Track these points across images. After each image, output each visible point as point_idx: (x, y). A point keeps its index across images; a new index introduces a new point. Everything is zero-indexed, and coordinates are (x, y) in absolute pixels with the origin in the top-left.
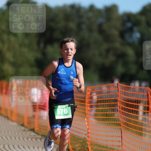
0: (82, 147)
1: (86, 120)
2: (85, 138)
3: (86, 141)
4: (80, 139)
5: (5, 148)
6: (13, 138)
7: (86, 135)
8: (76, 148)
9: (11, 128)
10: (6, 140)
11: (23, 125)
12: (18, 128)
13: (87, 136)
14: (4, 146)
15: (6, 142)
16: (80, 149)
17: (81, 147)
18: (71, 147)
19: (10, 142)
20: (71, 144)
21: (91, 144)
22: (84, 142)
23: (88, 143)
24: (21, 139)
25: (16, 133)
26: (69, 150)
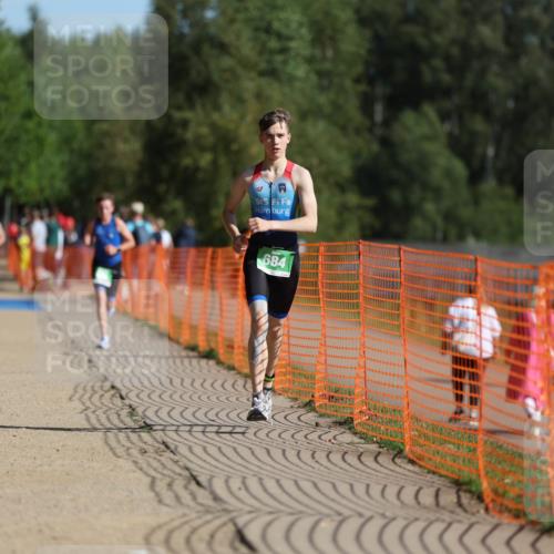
5: (248, 491)
6: (277, 454)
8: (508, 488)
10: (252, 459)
11: (309, 406)
15: (252, 467)
18: (489, 483)
19: (268, 468)
20: (487, 473)
24: (306, 455)
25: (286, 436)
26: (480, 498)
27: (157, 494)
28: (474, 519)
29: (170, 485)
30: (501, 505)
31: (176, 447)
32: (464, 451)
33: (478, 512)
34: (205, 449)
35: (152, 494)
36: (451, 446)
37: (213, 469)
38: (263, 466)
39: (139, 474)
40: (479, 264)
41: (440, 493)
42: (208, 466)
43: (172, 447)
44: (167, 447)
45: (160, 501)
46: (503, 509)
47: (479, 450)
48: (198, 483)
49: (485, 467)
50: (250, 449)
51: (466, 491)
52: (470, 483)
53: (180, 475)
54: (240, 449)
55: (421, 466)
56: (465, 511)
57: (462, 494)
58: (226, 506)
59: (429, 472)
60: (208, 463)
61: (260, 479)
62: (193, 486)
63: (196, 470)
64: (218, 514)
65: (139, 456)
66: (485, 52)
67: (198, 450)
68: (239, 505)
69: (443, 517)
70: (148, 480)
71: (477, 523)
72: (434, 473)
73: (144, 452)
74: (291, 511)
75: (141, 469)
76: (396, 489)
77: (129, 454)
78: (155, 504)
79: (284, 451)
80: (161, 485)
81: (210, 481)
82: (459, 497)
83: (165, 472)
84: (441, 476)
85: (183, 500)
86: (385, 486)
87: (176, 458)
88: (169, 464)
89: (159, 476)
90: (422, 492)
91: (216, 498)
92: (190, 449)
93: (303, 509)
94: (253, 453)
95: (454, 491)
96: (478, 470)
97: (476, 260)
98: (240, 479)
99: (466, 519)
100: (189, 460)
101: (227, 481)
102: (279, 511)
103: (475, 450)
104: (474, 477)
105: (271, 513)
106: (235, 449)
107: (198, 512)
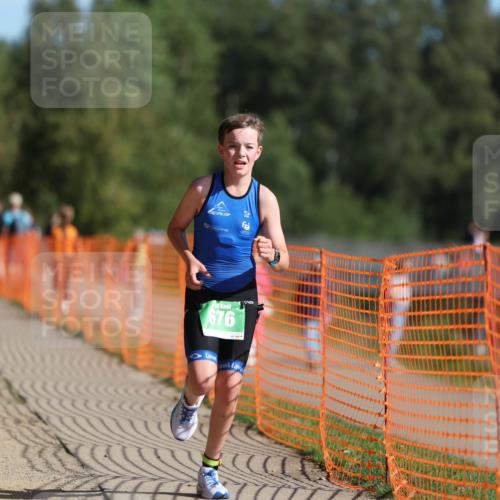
0: (367, 456)
1: (377, 365)
2: (375, 427)
3: (380, 435)
4: (358, 429)
5: (110, 458)
6: (140, 426)
7: (379, 414)
8: (347, 458)
9: (132, 391)
10: (117, 431)
11: (169, 382)
12: (154, 392)
13: (382, 419)
14: (108, 451)
15: (115, 436)
16: (359, 462)
17: (363, 457)
18: (330, 455)
19: (129, 437)
20: (328, 444)
21: (397, 447)
22: (372, 440)
23: (384, 442)
25: (148, 408)
26: (322, 467)
27: (29, 461)
28: (316, 486)
29: (40, 453)
30: (341, 473)
31: (48, 418)
32: (307, 424)
33: (320, 479)
34: (74, 421)
35: (25, 461)
36: (296, 420)
37: (80, 438)
38: (126, 436)
39: (13, 442)
40: (323, 256)
41: (286, 462)
42: (76, 436)
43: (44, 418)
44: (40, 418)
45: (33, 467)
46: (343, 477)
47: (321, 423)
48: (68, 451)
49: (327, 438)
50: (115, 420)
51: (309, 460)
52: (313, 453)
53: (51, 443)
54: (106, 420)
55: (269, 438)
56: (308, 478)
57: (306, 463)
58: (93, 472)
59: (276, 443)
60: (76, 433)
61: (124, 447)
62: (62, 454)
63: (66, 439)
64: (87, 479)
65: (14, 426)
66: (330, 67)
67: (68, 421)
68: (105, 471)
69: (289, 484)
70: (22, 447)
71: (320, 489)
72: (281, 444)
73: (18, 422)
74: (151, 476)
75: (15, 438)
76: (246, 458)
77: (4, 424)
78: (29, 469)
79: (146, 423)
80: (32, 453)
81: (77, 449)
82: (303, 466)
83: (37, 440)
84: (287, 446)
85: (53, 466)
86: (237, 455)
87: (46, 428)
88: (41, 434)
89: (31, 444)
90: (269, 461)
91: (83, 465)
92: (61, 420)
93: (164, 475)
94: (118, 424)
95: (299, 460)
96: (320, 441)
97: (321, 253)
98: (105, 448)
99: (310, 486)
100: (60, 431)
101: (93, 449)
102: (142, 477)
103: (318, 423)
104: (317, 448)
105: (135, 478)
106: (102, 421)
107: (68, 477)
